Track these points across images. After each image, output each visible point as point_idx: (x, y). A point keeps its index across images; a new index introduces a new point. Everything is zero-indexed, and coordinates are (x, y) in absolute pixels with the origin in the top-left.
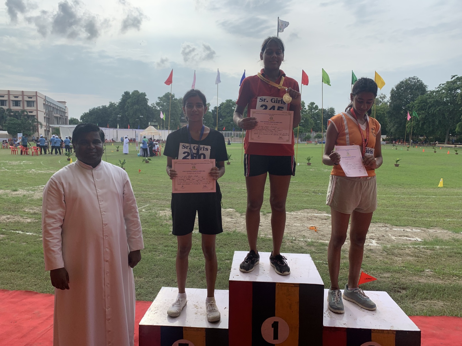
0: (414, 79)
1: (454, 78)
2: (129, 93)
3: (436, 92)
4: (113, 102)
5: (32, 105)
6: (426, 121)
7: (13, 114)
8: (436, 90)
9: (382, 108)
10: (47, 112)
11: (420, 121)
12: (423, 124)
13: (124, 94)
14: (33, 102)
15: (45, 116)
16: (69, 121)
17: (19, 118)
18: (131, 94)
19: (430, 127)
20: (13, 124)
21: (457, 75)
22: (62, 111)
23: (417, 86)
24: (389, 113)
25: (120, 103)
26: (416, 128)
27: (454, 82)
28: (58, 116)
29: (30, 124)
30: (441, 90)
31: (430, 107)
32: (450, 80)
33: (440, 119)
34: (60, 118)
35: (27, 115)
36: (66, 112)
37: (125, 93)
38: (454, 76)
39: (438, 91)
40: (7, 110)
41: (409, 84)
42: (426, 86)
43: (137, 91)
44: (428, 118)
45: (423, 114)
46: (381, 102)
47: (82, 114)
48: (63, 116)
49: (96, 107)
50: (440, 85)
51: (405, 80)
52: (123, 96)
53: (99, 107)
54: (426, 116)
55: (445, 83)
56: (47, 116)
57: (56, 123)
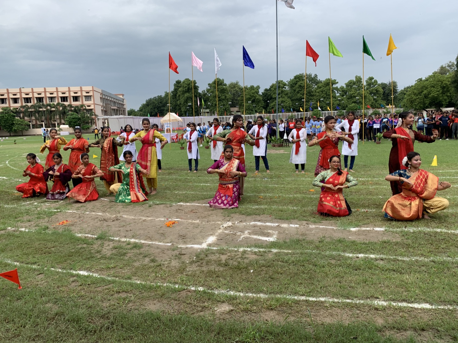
2: (181, 82)
4: (167, 92)
5: (90, 99)
7: (73, 109)
10: (104, 105)
13: (175, 83)
16: (127, 112)
25: (172, 92)
28: (116, 108)
35: (86, 109)
36: (124, 103)
40: (69, 105)
43: (188, 79)
48: (120, 108)
56: (105, 109)
57: (114, 114)
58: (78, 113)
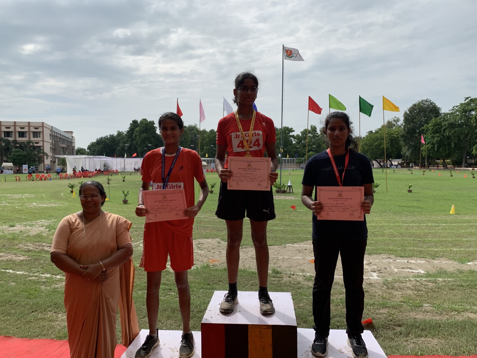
0: (427, 102)
1: (467, 100)
2: (137, 122)
3: (450, 114)
4: (121, 131)
5: (39, 136)
6: (441, 144)
7: (18, 145)
8: (450, 112)
9: (396, 132)
10: (53, 143)
11: (435, 144)
12: (438, 148)
13: (132, 123)
14: (40, 132)
15: (51, 146)
16: (76, 151)
17: (25, 150)
18: (139, 122)
19: (445, 150)
20: (18, 156)
21: (470, 97)
22: (69, 141)
23: (431, 109)
24: (403, 136)
25: (128, 132)
26: (432, 151)
27: (468, 104)
28: (65, 146)
29: (36, 155)
30: (455, 112)
31: (445, 130)
32: (463, 102)
33: (456, 142)
34: (66, 148)
35: (33, 147)
36: (72, 142)
37: (133, 121)
38: (467, 98)
39: (452, 113)
40: (13, 141)
41: (422, 107)
42: (439, 108)
43: (146, 119)
44: (443, 141)
45: (438, 137)
46: (394, 125)
47: (89, 144)
48: (69, 146)
49: (104, 136)
50: (454, 107)
51: (418, 102)
52: (131, 124)
53: (106, 136)
54: (441, 138)
55: (459, 105)
56: (53, 147)
57: (63, 153)
58: (23, 150)
